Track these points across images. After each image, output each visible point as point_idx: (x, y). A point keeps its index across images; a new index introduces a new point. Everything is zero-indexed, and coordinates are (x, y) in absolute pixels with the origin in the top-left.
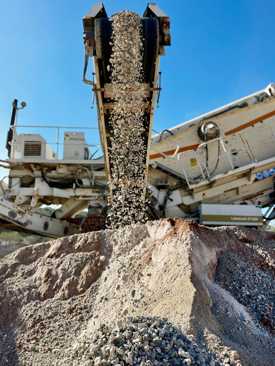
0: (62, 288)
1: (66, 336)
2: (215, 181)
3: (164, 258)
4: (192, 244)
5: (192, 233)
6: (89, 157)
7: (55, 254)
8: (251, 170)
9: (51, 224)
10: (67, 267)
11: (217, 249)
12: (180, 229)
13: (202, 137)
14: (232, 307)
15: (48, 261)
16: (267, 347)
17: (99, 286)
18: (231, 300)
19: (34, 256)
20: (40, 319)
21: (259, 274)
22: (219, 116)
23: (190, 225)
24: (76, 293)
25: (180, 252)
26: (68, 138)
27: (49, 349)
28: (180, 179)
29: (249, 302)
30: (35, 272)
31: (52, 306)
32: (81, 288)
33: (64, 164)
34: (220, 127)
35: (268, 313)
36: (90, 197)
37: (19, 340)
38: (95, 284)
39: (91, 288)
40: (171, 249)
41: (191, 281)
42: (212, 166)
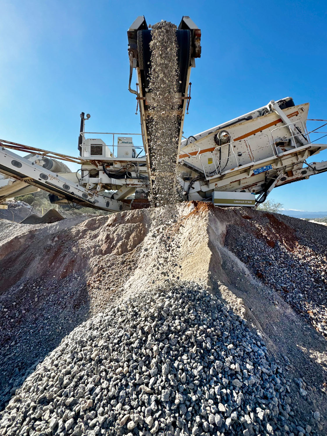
0: (117, 247)
1: (119, 280)
2: (225, 174)
3: (188, 230)
4: (210, 220)
5: (210, 211)
6: (136, 157)
7: (111, 224)
8: (250, 167)
9: (111, 203)
10: (120, 233)
11: (227, 223)
12: (201, 209)
13: (218, 142)
14: (236, 264)
15: (107, 229)
16: (261, 294)
17: (142, 246)
18: (236, 260)
19: (98, 225)
20: (102, 268)
21: (256, 241)
22: (230, 127)
23: (208, 206)
24: (127, 251)
25: (201, 225)
26: (120, 142)
27: (108, 288)
28: (200, 173)
29: (248, 261)
30: (98, 236)
31: (110, 259)
32: (130, 247)
33: (118, 161)
34: (230, 135)
35: (261, 269)
36: (137, 185)
37: (88, 281)
38: (139, 245)
39: (137, 248)
40: (194, 223)
41: (208, 246)
42: (223, 164)
